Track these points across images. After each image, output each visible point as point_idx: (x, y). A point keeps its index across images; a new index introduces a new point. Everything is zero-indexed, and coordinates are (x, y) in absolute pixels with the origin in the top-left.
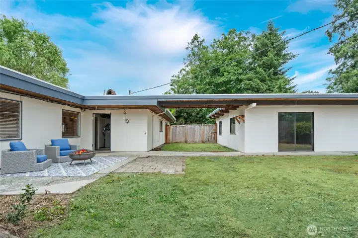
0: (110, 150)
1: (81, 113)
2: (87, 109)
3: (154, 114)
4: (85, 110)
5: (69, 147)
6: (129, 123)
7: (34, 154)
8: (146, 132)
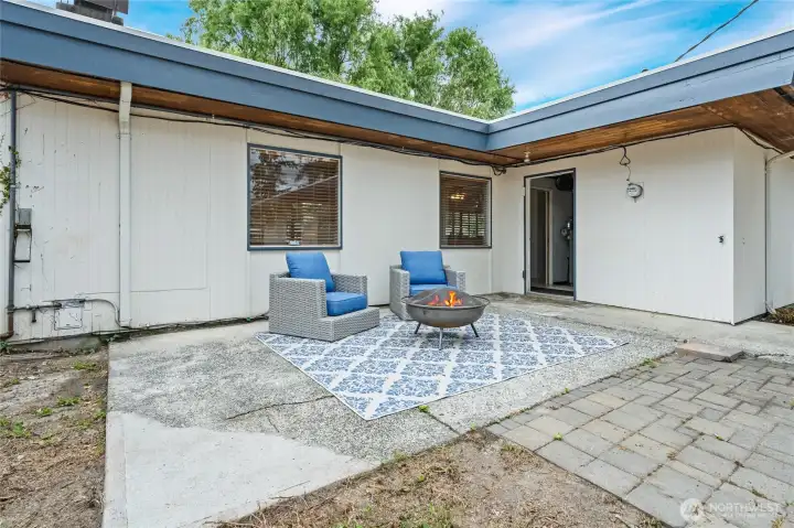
0: (572, 294)
1: (495, 179)
2: (510, 165)
3: (772, 153)
4: (504, 171)
5: (440, 276)
6: (641, 201)
7: (318, 291)
8: (729, 233)
